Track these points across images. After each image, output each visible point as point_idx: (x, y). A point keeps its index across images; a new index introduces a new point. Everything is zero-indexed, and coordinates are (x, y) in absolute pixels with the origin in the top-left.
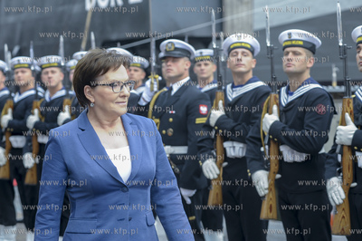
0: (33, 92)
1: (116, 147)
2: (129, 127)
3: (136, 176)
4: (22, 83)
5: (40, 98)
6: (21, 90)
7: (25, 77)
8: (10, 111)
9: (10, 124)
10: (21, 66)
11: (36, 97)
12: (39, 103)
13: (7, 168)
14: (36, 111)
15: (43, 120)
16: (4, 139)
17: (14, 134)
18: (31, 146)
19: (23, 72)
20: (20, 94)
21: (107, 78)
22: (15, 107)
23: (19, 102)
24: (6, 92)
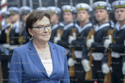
0: (108, 25)
1: (46, 59)
2: (53, 50)
3: (55, 74)
4: (101, 18)
5: (113, 28)
6: (100, 23)
7: (103, 15)
8: (92, 36)
9: (93, 45)
10: (100, 8)
11: (110, 27)
12: (112, 32)
13: (91, 73)
14: (110, 37)
15: (115, 43)
16: (89, 54)
17: (95, 51)
18: (107, 59)
19: (101, 11)
20: (99, 26)
21: (36, 24)
22: (96, 34)
23: (99, 31)
24: (90, 25)
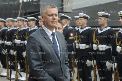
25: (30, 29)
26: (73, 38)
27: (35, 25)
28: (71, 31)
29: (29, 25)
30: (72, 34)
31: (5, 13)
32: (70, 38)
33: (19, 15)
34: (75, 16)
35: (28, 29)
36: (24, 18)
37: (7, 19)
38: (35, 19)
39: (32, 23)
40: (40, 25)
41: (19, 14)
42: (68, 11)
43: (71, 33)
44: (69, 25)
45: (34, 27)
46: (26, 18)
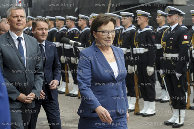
25: (125, 29)
26: (187, 42)
27: (132, 24)
28: (184, 32)
29: (123, 24)
30: (186, 37)
31: (88, 6)
32: (184, 42)
33: (108, 10)
34: (191, 11)
35: (122, 29)
36: (116, 13)
37: (91, 16)
38: (131, 15)
39: (128, 21)
40: (139, 24)
41: (109, 8)
42: (180, 4)
43: (185, 35)
44: (181, 24)
45: (131, 26)
46: (119, 14)
